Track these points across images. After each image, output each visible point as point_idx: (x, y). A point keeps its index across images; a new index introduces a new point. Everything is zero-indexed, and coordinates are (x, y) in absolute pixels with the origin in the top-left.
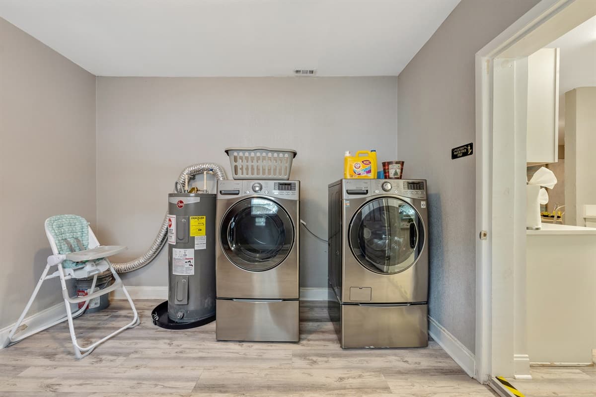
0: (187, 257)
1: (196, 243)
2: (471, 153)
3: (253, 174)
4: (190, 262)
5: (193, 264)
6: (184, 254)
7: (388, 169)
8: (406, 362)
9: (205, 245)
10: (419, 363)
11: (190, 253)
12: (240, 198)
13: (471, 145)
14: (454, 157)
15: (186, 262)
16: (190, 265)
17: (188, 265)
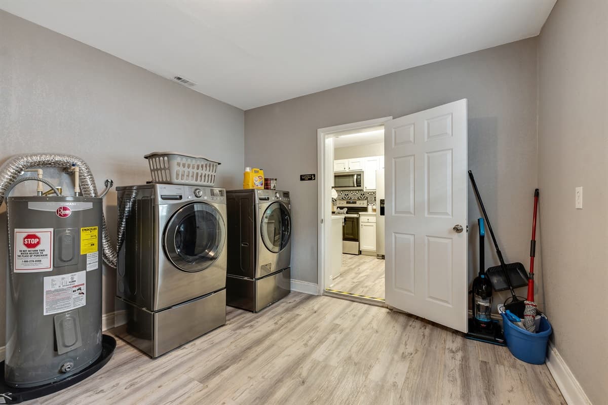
0: (76, 284)
1: (88, 263)
2: (314, 179)
3: (196, 180)
4: (80, 289)
5: (84, 291)
6: (70, 280)
7: (270, 183)
8: (290, 303)
9: (97, 263)
10: (295, 301)
11: (80, 277)
12: (183, 203)
13: (314, 175)
14: (302, 179)
15: (74, 291)
16: (80, 294)
17: (76, 294)
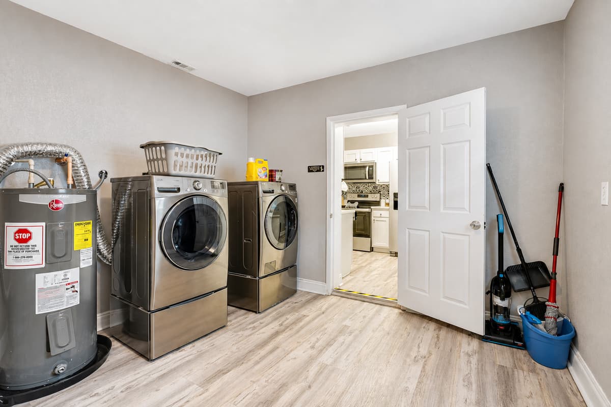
0: (69, 281)
1: (81, 259)
2: (323, 171)
3: (196, 172)
4: (73, 287)
5: (78, 289)
6: (63, 277)
7: (275, 175)
8: (296, 303)
9: (92, 259)
10: (301, 301)
11: (73, 275)
12: (180, 196)
13: (323, 167)
14: (309, 171)
15: (67, 289)
16: (73, 292)
17: (69, 292)
